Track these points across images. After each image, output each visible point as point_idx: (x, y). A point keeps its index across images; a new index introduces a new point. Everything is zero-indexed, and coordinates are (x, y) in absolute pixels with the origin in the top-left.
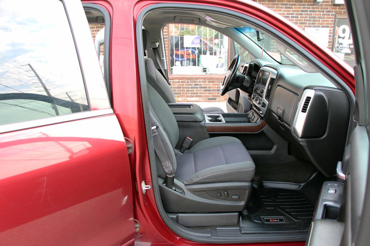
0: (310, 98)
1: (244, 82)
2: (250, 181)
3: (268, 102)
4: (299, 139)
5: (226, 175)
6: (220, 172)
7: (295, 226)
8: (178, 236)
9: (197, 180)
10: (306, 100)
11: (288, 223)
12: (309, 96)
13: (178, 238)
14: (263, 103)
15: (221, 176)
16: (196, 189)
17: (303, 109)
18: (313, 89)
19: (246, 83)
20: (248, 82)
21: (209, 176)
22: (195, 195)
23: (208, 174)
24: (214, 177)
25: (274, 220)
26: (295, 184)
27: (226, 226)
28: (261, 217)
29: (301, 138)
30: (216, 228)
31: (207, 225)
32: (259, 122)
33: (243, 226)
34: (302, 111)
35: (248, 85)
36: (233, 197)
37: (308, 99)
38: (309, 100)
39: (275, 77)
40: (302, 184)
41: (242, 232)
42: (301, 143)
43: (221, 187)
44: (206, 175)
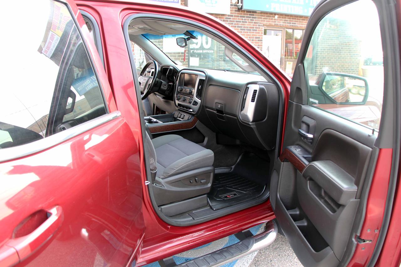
0: (256, 91)
1: (162, 85)
2: (212, 165)
3: (200, 101)
4: (250, 123)
5: (196, 163)
6: (192, 160)
7: (247, 196)
8: (169, 225)
9: (172, 172)
10: (254, 92)
11: (241, 195)
12: (256, 89)
13: (169, 227)
14: (195, 102)
15: (192, 164)
16: (173, 180)
17: (252, 100)
18: (257, 84)
19: (164, 86)
20: (165, 85)
21: (183, 166)
22: (172, 186)
23: (183, 165)
24: (188, 166)
25: (230, 196)
26: (227, 167)
27: (199, 208)
28: (219, 196)
29: (252, 122)
30: (192, 212)
31: (184, 211)
32: (191, 119)
33: (213, 205)
34: (252, 101)
35: (166, 89)
36: (202, 181)
37: (255, 91)
38: (256, 93)
39: (204, 79)
40: (233, 167)
41: (214, 210)
42: (252, 126)
43: (191, 175)
44: (181, 166)
